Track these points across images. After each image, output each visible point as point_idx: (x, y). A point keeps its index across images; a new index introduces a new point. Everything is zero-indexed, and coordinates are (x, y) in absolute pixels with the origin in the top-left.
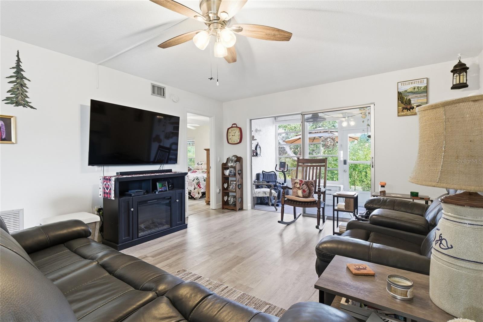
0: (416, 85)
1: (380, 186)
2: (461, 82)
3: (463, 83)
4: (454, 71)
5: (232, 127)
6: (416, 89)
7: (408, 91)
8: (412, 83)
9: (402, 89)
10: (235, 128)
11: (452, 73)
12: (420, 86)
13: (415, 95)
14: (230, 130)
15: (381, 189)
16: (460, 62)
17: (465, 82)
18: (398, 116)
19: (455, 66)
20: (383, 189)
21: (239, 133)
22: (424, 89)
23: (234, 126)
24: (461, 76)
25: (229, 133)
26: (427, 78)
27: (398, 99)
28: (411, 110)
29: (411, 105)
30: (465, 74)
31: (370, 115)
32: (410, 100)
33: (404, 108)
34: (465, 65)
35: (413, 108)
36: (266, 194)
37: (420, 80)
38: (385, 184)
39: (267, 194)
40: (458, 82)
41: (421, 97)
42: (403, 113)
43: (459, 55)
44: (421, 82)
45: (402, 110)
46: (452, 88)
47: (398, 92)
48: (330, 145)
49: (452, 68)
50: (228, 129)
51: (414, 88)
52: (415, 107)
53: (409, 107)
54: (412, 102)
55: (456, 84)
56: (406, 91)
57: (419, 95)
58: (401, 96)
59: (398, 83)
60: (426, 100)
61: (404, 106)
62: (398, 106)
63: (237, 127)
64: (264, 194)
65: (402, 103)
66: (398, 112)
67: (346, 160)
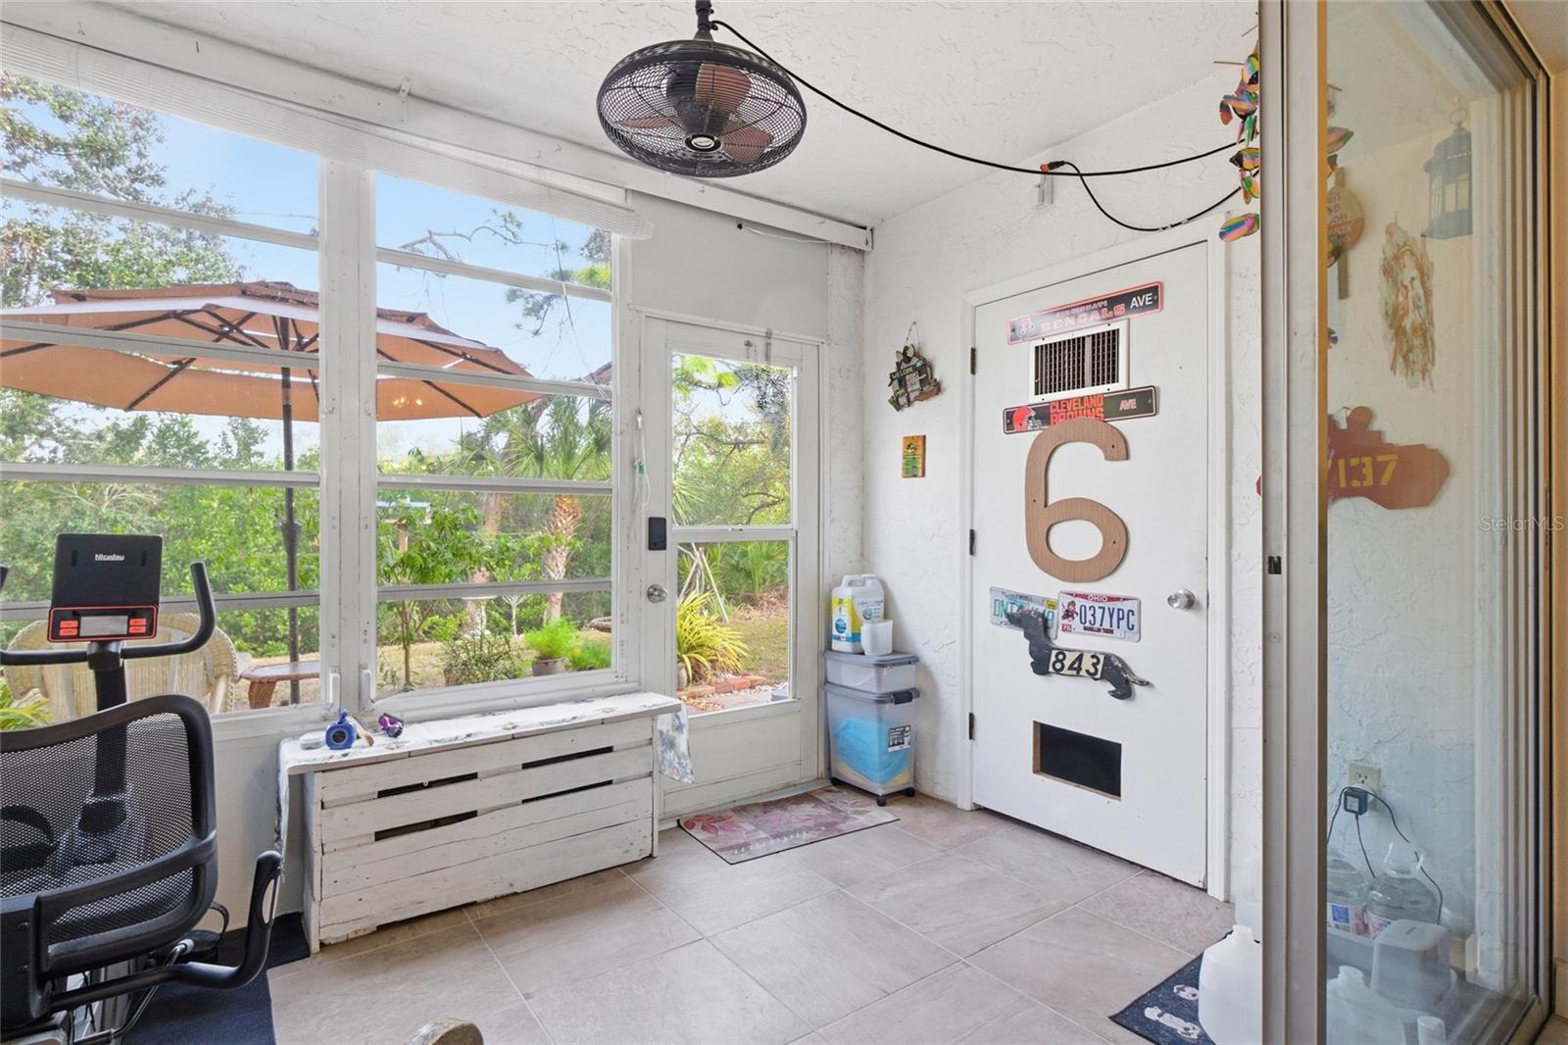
67: (664, 520)
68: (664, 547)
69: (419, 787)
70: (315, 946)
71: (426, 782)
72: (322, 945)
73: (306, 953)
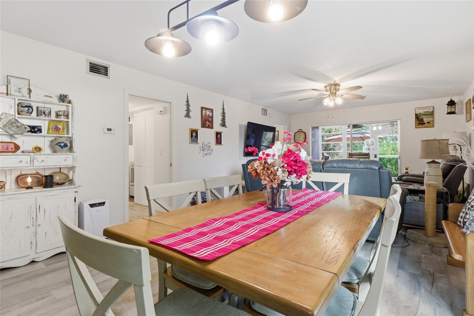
0: (427, 110)
1: (405, 169)
2: (452, 111)
3: (453, 112)
4: (448, 105)
5: (298, 132)
6: (426, 112)
7: (422, 113)
8: (424, 109)
9: (418, 112)
10: (301, 132)
11: (447, 105)
13: (426, 116)
14: (296, 134)
15: (405, 171)
16: (451, 100)
17: (454, 111)
18: (416, 128)
19: (449, 102)
20: (407, 171)
21: (304, 136)
22: (431, 113)
23: (301, 131)
24: (452, 108)
25: (295, 135)
26: (433, 107)
27: (416, 118)
28: (424, 125)
29: (423, 122)
30: (454, 106)
31: (397, 126)
32: (423, 119)
33: (419, 124)
34: (454, 101)
37: (429, 107)
38: (408, 168)
40: (450, 111)
41: (430, 117)
42: (418, 126)
44: (429, 109)
45: (418, 125)
46: (447, 114)
47: (416, 114)
48: (370, 144)
49: (447, 103)
50: (295, 133)
51: (425, 112)
52: (426, 123)
53: (422, 123)
55: (449, 112)
56: (420, 113)
57: (428, 116)
58: (417, 117)
59: (415, 108)
60: (432, 119)
61: (419, 122)
62: (416, 122)
63: (302, 132)
65: (418, 120)
66: (416, 126)
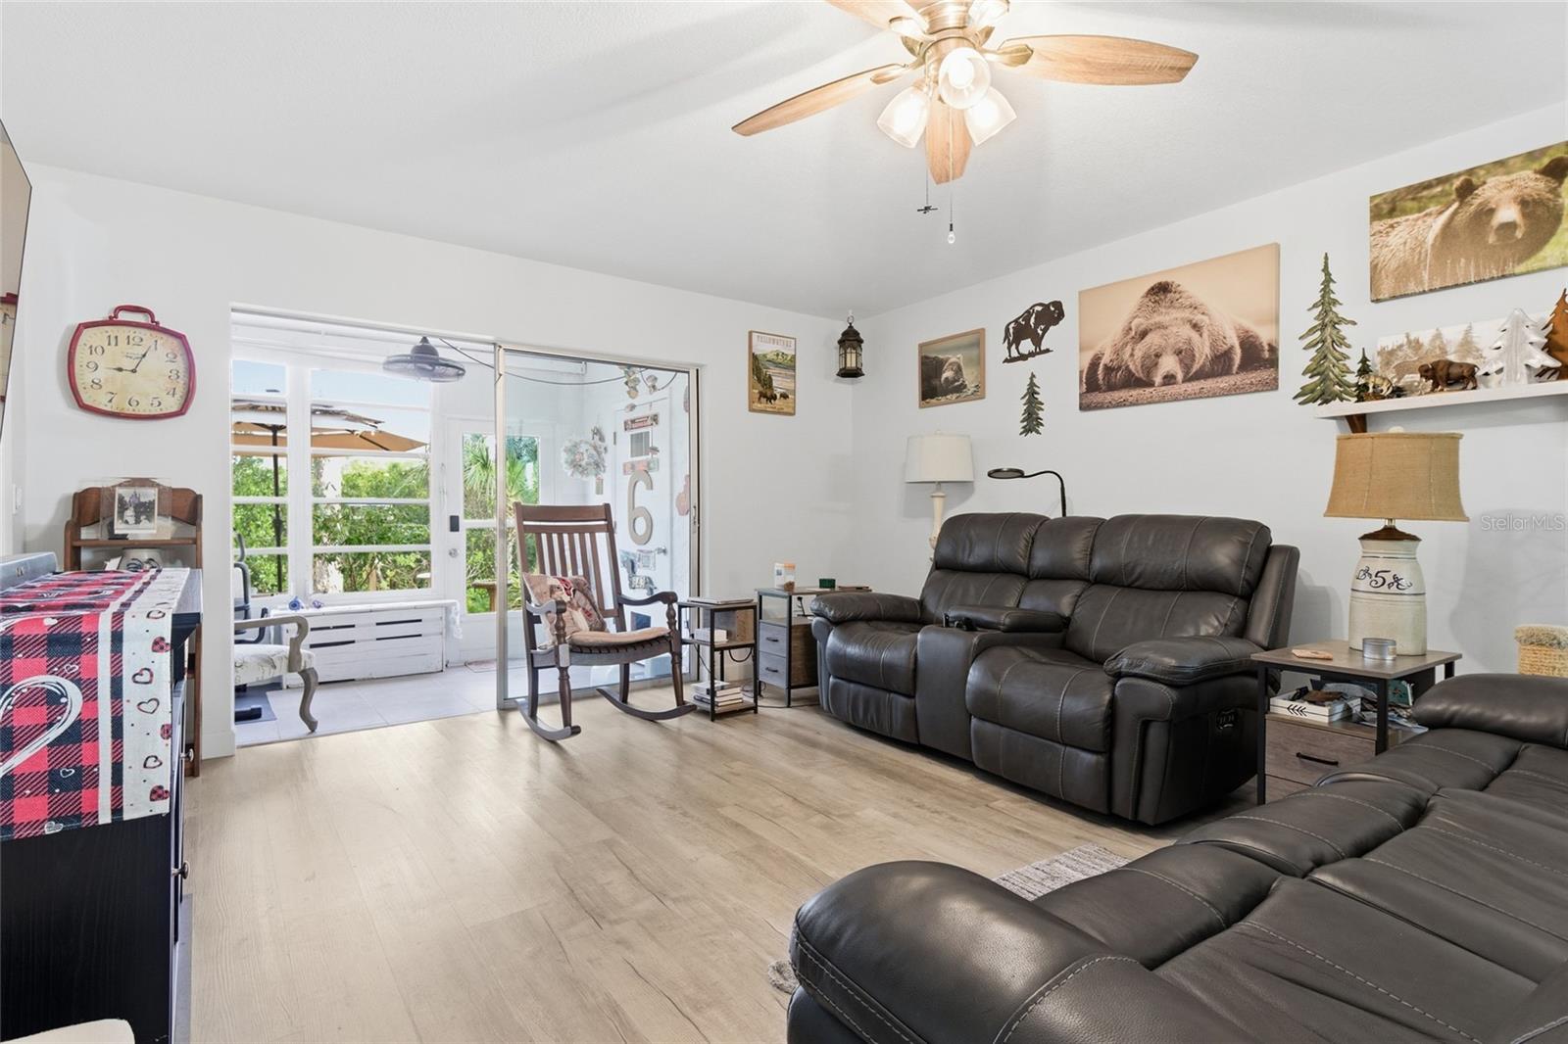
12: (786, 352)
28: (773, 401)
33: (760, 395)
35: (775, 398)
36: (275, 667)
39: (277, 663)
43: (850, 313)
45: (756, 398)
53: (769, 393)
54: (774, 384)
64: (267, 668)
67: (458, 517)
68: (458, 530)
69: (328, 628)
70: (285, 687)
71: (331, 626)
72: (288, 687)
73: (281, 689)
